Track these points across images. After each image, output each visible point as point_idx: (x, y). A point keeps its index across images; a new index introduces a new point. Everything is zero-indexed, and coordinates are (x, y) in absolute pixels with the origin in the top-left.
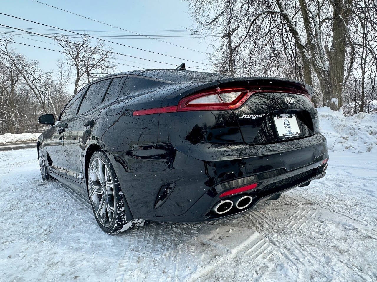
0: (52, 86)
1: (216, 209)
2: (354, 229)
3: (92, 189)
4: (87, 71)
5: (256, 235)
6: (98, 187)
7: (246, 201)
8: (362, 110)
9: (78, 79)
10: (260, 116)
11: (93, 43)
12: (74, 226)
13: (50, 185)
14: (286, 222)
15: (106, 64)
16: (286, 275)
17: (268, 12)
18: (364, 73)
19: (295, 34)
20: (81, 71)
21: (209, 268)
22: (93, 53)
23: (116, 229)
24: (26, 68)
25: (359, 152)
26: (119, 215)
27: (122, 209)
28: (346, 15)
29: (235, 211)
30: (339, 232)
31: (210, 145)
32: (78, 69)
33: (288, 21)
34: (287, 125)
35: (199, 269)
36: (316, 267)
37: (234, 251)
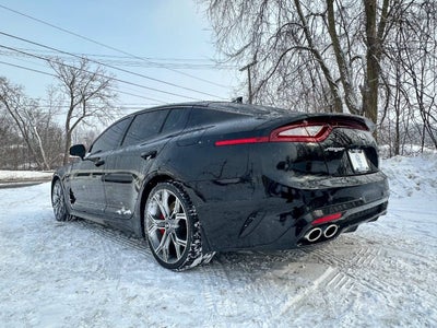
0: (38, 115)
1: (307, 237)
2: (423, 263)
3: (151, 223)
4: (83, 100)
5: (330, 270)
6: (159, 221)
7: (332, 230)
8: (397, 153)
9: (72, 109)
10: (341, 149)
11: (92, 68)
12: (129, 265)
13: (70, 226)
14: (355, 259)
15: (106, 93)
16: (376, 301)
17: (298, 48)
18: (398, 115)
19: (326, 71)
20: (76, 100)
21: (299, 297)
22: (92, 79)
23: (186, 264)
24: (9, 94)
25: (400, 197)
26: (193, 247)
27: (197, 242)
28: (379, 55)
29: (323, 239)
30: (409, 266)
31: (293, 173)
32: (73, 97)
33: (318, 57)
34: (358, 160)
35: (290, 297)
36: (400, 294)
37: (316, 283)
